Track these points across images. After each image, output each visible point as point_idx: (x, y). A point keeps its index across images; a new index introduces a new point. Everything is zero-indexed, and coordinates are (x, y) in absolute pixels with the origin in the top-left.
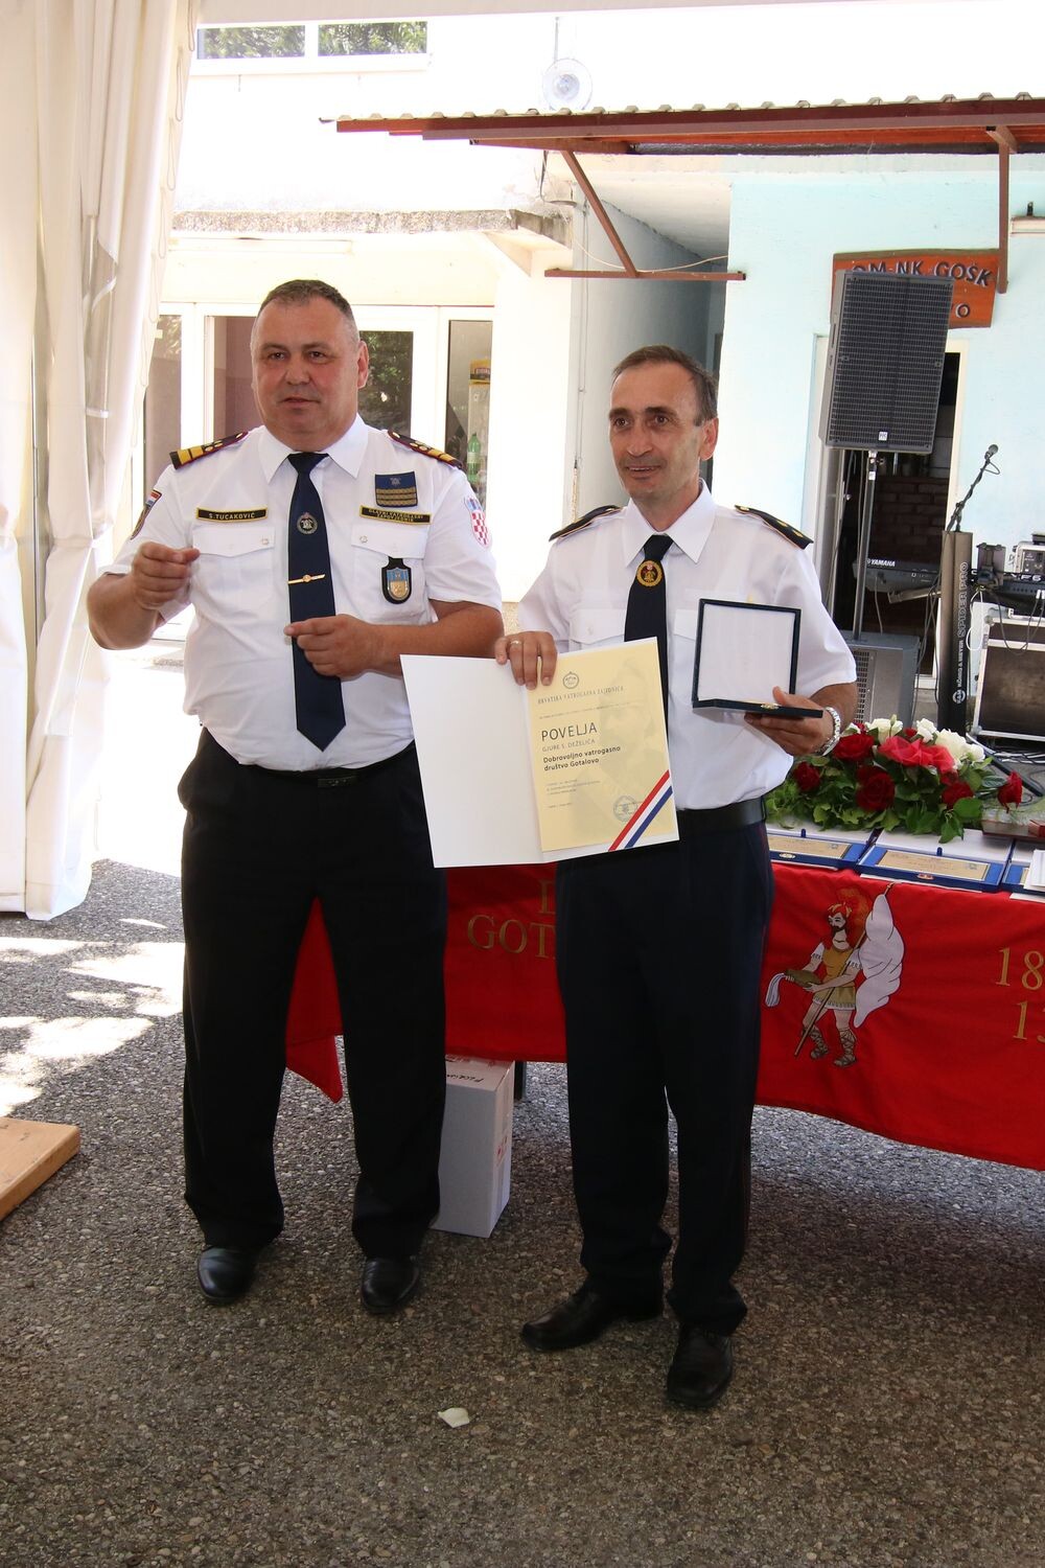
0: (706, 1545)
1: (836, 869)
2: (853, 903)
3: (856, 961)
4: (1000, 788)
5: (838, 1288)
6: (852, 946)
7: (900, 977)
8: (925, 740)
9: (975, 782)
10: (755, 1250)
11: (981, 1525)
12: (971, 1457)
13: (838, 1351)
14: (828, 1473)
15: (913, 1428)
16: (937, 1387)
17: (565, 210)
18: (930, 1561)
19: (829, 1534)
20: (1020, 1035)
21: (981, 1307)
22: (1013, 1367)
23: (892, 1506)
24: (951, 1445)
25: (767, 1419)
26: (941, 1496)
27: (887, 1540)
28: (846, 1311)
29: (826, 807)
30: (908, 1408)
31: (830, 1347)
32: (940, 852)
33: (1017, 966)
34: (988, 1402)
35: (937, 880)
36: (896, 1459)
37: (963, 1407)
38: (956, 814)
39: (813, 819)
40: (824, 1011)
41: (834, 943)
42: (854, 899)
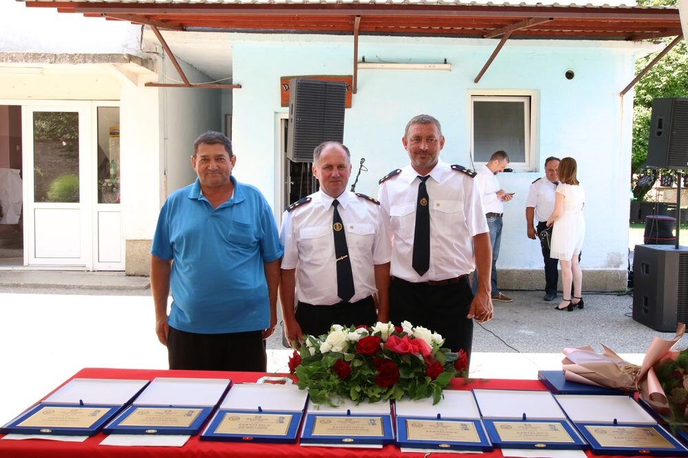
1: (380, 446)
4: (455, 362)
8: (409, 335)
17: (153, 56)
29: (358, 389)
32: (438, 415)
35: (452, 447)
38: (437, 383)
39: (350, 398)
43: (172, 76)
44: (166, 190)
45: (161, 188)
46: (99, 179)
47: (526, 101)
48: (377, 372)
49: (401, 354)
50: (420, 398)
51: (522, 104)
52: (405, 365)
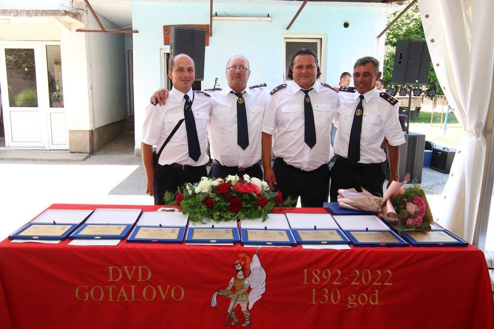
1: (232, 244)
2: (244, 259)
4: (275, 197)
6: (245, 277)
8: (248, 182)
9: (266, 196)
17: (81, 12)
20: (313, 302)
29: (218, 213)
32: (266, 228)
33: (310, 275)
35: (274, 244)
38: (265, 210)
39: (213, 219)
40: (236, 305)
41: (238, 277)
42: (245, 257)
43: (94, 25)
44: (93, 99)
45: (89, 98)
46: (49, 92)
47: (318, 42)
48: (229, 204)
49: (243, 194)
50: (254, 218)
51: (316, 43)
52: (246, 200)
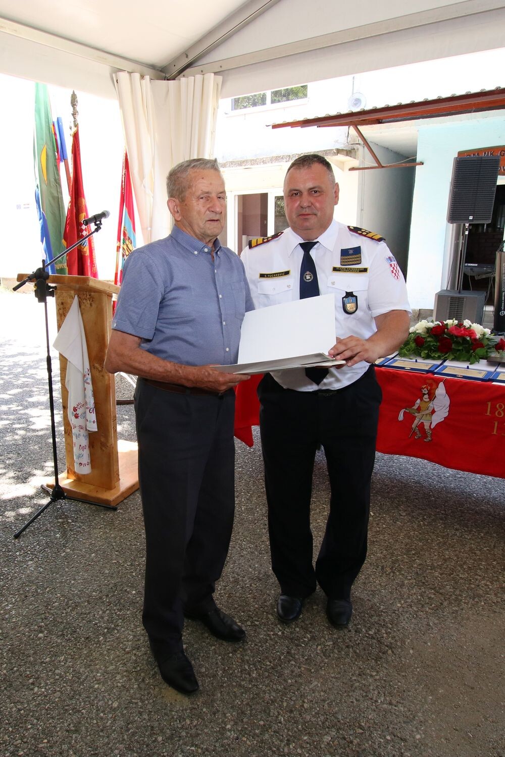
0: (362, 597)
1: (426, 373)
3: (432, 405)
4: (496, 345)
5: (424, 519)
6: (430, 400)
7: (449, 411)
8: (466, 327)
9: (485, 342)
10: (395, 504)
11: (465, 603)
12: (465, 580)
13: (420, 540)
14: (410, 579)
15: (444, 568)
16: (456, 555)
17: (356, 147)
18: (443, 612)
19: (407, 599)
20: (495, 433)
21: (478, 530)
22: (487, 552)
23: (431, 593)
24: (458, 575)
25: (390, 560)
26: (451, 592)
27: (428, 603)
28: (426, 527)
29: (426, 352)
30: (444, 561)
31: (417, 538)
32: (468, 368)
33: (494, 408)
34: (475, 563)
35: (464, 377)
36: (436, 578)
37: (465, 563)
38: (476, 354)
39: (420, 357)
40: (420, 422)
41: (424, 399)
42: (431, 383)
48: (439, 344)
52: (458, 342)
